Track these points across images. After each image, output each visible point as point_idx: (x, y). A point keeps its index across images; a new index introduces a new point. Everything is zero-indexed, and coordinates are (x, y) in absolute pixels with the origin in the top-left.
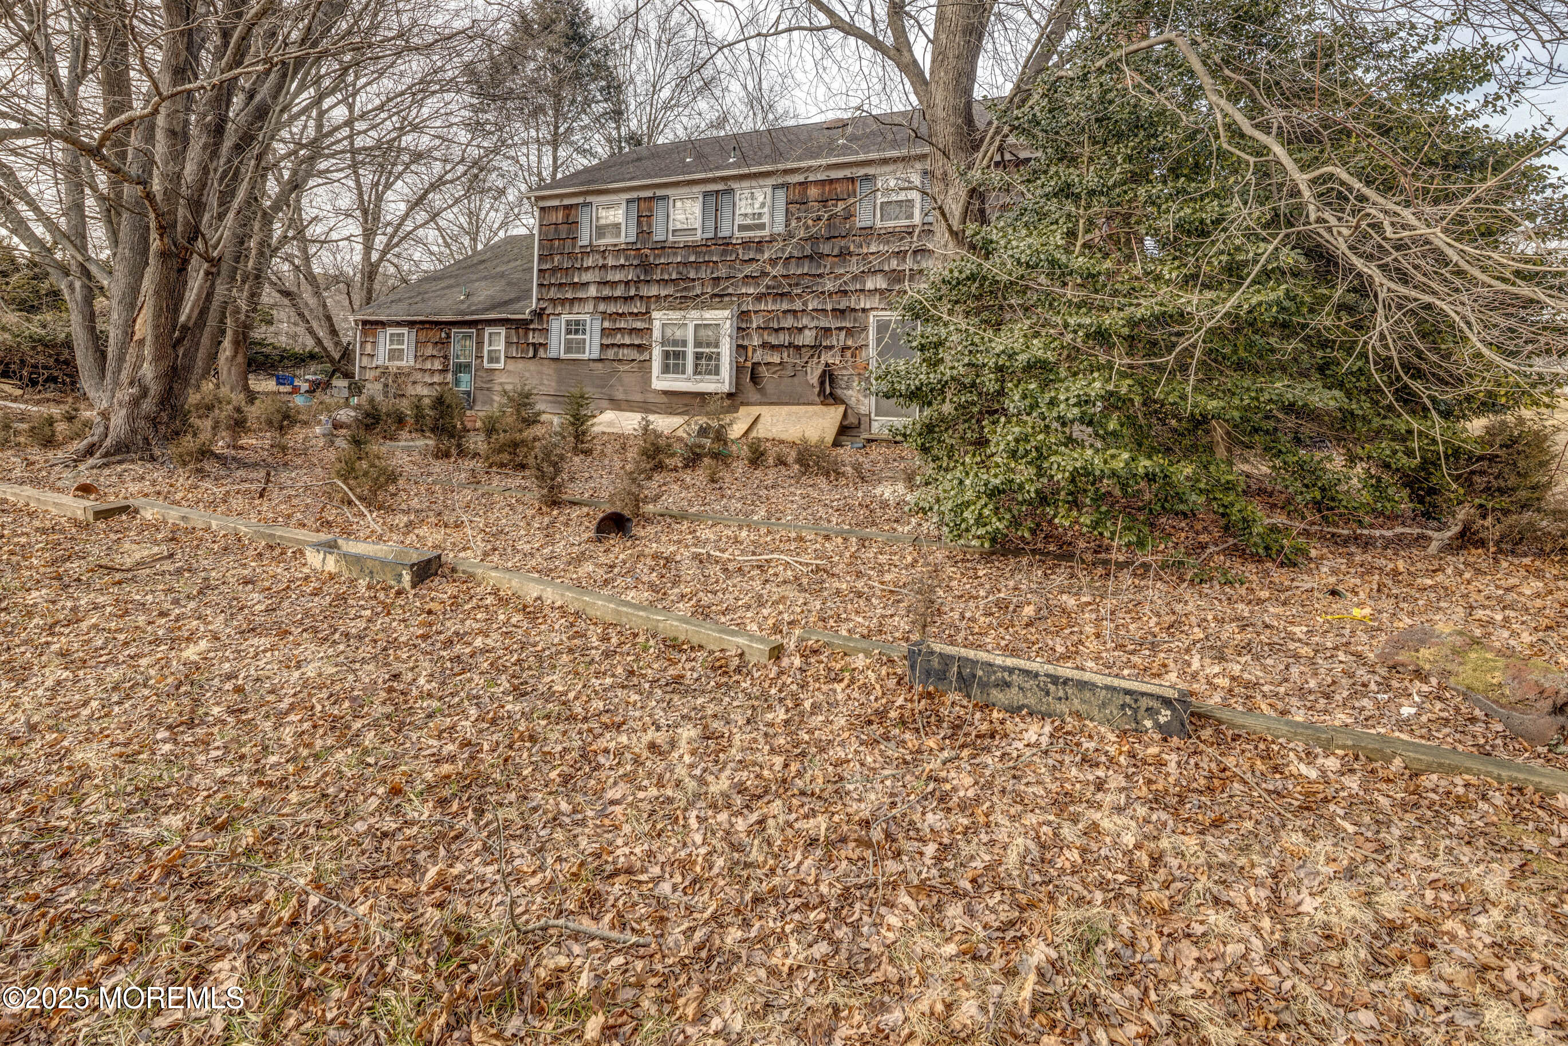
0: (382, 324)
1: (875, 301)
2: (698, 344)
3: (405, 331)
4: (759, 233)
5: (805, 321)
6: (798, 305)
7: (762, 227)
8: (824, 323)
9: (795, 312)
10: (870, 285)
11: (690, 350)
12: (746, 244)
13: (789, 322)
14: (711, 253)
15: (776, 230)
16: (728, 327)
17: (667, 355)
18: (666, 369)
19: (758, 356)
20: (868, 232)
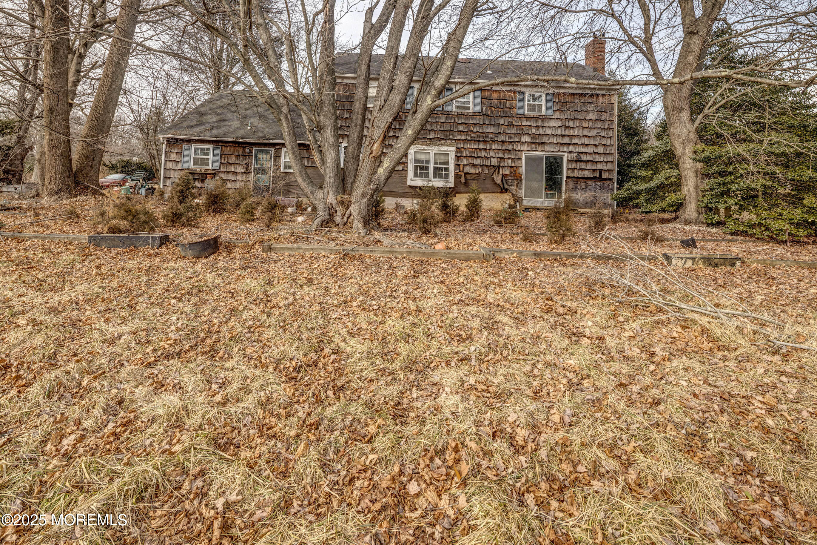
0: (189, 141)
1: (525, 147)
2: (435, 163)
3: (211, 147)
4: (468, 111)
5: (492, 154)
6: (488, 147)
7: (468, 108)
8: (501, 155)
9: (486, 149)
10: (523, 140)
11: (432, 166)
12: (459, 115)
13: (483, 154)
14: (440, 118)
15: (476, 110)
16: (452, 156)
17: (416, 168)
18: (415, 175)
19: (467, 169)
20: (521, 116)
